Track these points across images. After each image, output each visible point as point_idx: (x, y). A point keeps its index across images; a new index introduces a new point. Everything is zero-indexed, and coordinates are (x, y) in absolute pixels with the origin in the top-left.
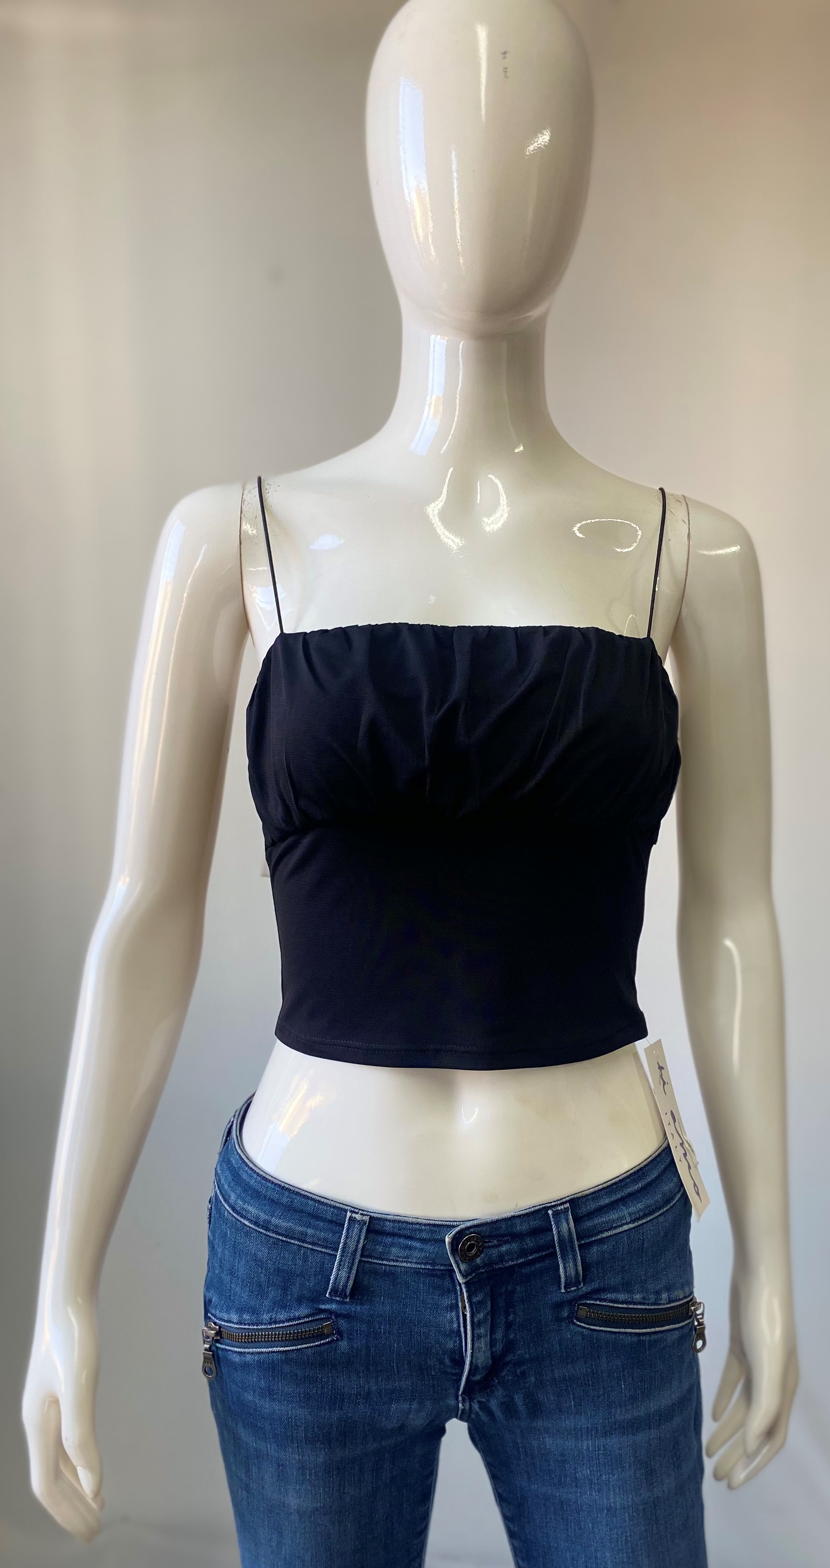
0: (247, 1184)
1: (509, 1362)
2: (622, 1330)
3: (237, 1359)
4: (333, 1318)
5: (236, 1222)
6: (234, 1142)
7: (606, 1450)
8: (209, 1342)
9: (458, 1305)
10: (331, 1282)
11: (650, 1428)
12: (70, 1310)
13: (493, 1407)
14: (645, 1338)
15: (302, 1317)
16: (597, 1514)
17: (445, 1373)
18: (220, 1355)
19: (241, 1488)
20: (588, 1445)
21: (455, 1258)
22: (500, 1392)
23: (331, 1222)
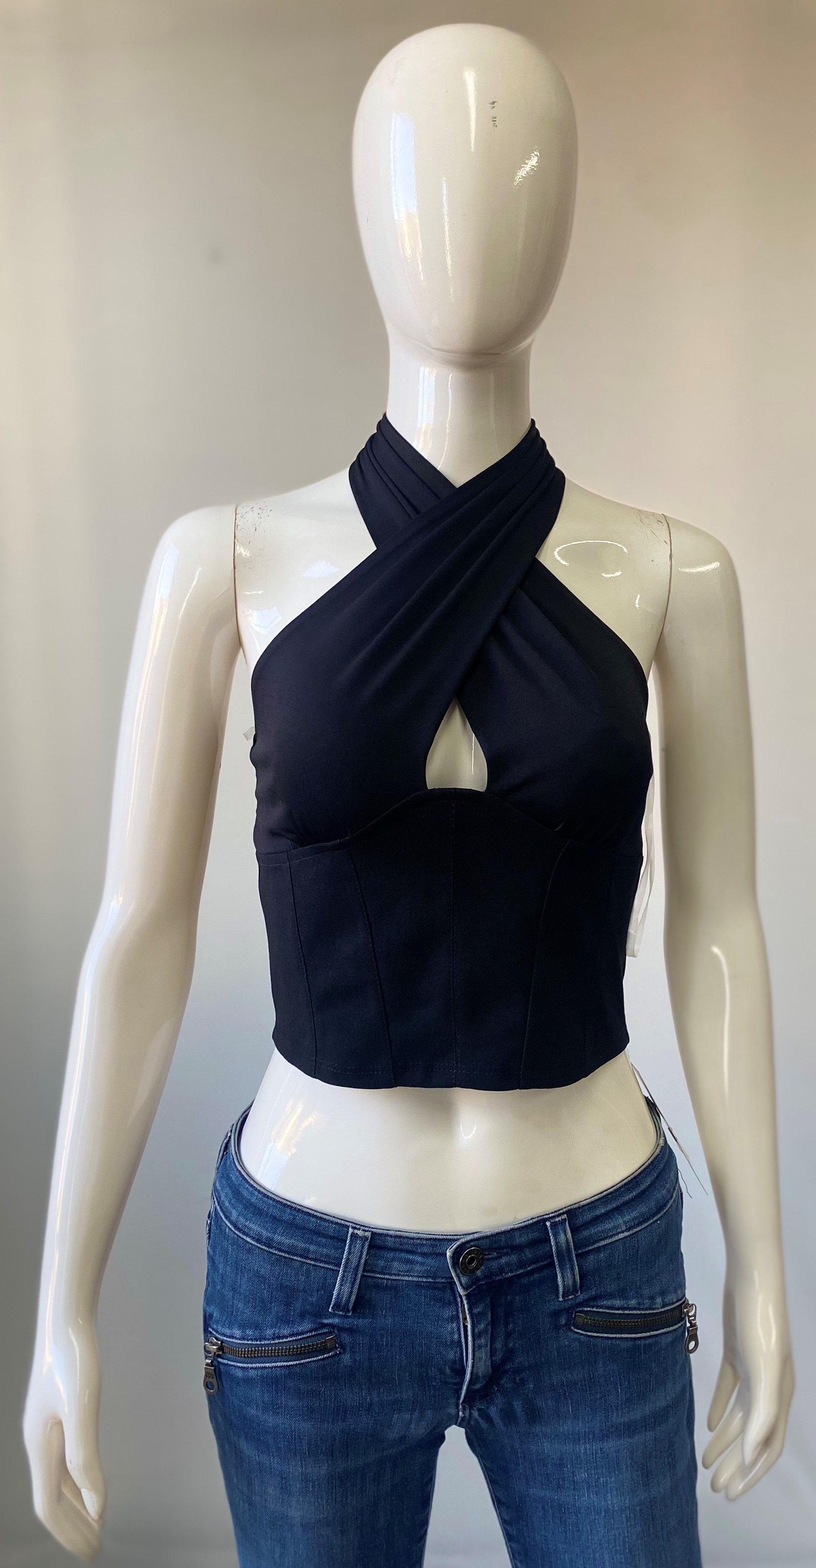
0: (249, 1201)
1: (509, 1370)
2: (618, 1336)
3: (240, 1374)
4: (336, 1332)
5: (238, 1239)
6: (233, 1159)
7: (604, 1453)
8: (210, 1357)
9: (458, 1317)
10: (334, 1297)
11: (646, 1430)
12: (70, 1331)
13: (492, 1415)
14: (641, 1342)
15: (305, 1332)
16: (595, 1516)
17: (446, 1383)
18: (222, 1370)
19: (243, 1501)
20: (586, 1449)
21: (455, 1271)
22: (499, 1400)
23: (332, 1238)
